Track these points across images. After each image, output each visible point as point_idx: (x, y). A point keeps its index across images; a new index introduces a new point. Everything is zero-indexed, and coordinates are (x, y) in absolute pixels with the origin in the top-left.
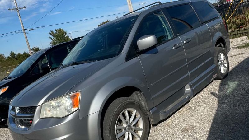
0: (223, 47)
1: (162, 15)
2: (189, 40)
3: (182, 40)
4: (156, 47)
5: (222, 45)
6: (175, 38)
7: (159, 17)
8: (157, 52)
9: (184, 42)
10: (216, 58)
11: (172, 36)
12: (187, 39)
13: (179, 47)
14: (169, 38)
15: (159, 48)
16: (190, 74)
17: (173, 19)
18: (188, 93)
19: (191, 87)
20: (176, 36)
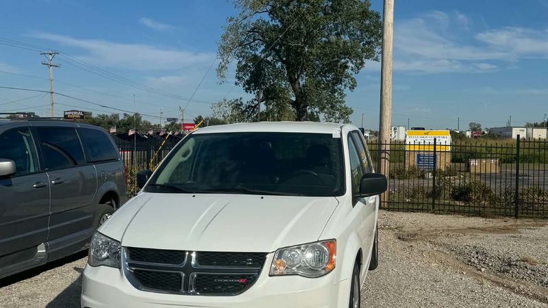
0: (115, 206)
1: (28, 135)
2: (60, 181)
3: (50, 178)
4: (10, 178)
5: (114, 203)
6: (40, 172)
7: (24, 137)
8: (11, 185)
9: (53, 182)
10: (97, 218)
11: (37, 169)
12: (58, 179)
13: (43, 186)
14: (32, 170)
15: (14, 180)
16: (50, 230)
17: (44, 144)
18: (41, 256)
19: (46, 248)
20: (43, 171)
